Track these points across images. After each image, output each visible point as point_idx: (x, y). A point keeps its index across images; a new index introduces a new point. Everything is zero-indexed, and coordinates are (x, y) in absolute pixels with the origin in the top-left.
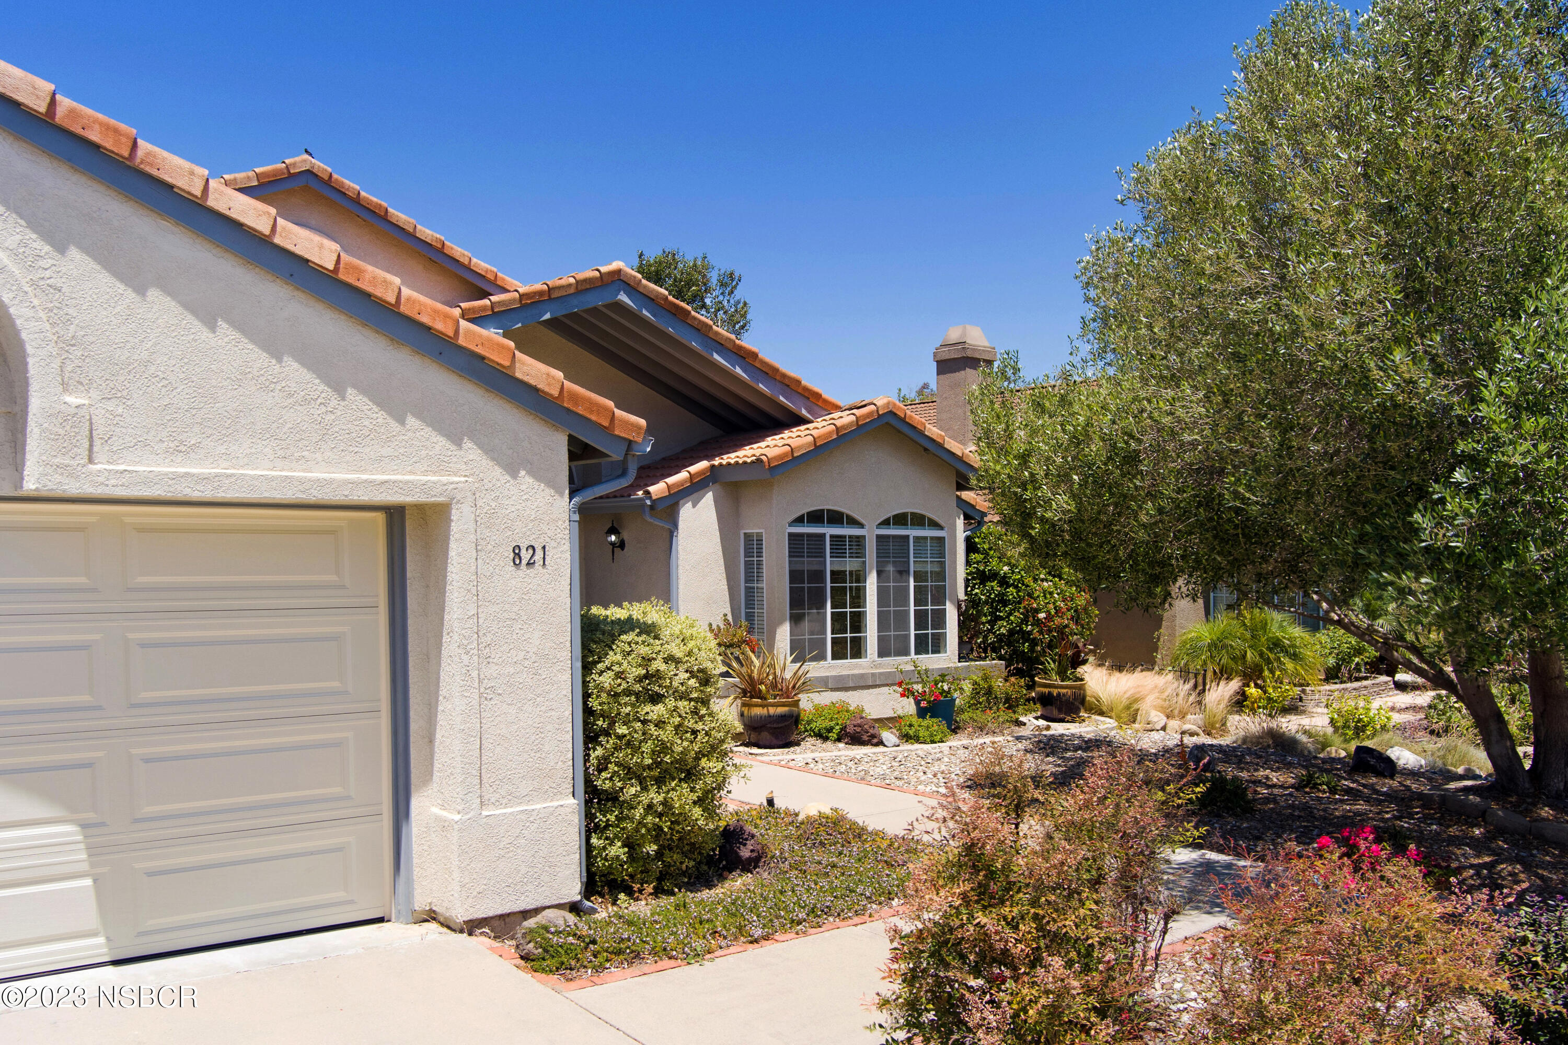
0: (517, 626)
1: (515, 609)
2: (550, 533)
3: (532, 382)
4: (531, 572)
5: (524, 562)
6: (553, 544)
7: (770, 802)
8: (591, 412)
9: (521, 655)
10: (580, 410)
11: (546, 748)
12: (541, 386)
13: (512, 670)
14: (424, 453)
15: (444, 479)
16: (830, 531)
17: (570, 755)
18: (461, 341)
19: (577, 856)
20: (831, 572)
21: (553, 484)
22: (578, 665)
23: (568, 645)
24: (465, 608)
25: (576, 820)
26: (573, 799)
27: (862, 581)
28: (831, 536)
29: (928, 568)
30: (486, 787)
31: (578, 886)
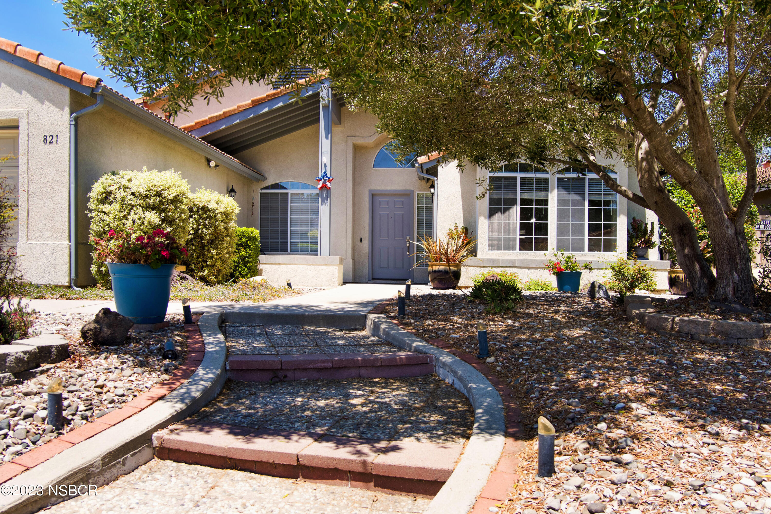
0: (45, 168)
1: (44, 161)
2: (60, 130)
3: (46, 67)
4: (51, 145)
5: (48, 142)
6: (62, 134)
7: (289, 285)
8: (72, 76)
9: (46, 180)
10: (67, 76)
11: (56, 219)
12: (49, 68)
13: (42, 186)
14: (10, 100)
15: (16, 110)
16: (520, 175)
17: (67, 223)
18: (18, 54)
19: (67, 266)
20: (521, 199)
21: (62, 109)
22: (73, 186)
23: (67, 177)
24: (22, 161)
25: (67, 251)
26: (67, 242)
27: (547, 205)
28: (521, 179)
29: (602, 198)
30: (30, 233)
31: (67, 279)
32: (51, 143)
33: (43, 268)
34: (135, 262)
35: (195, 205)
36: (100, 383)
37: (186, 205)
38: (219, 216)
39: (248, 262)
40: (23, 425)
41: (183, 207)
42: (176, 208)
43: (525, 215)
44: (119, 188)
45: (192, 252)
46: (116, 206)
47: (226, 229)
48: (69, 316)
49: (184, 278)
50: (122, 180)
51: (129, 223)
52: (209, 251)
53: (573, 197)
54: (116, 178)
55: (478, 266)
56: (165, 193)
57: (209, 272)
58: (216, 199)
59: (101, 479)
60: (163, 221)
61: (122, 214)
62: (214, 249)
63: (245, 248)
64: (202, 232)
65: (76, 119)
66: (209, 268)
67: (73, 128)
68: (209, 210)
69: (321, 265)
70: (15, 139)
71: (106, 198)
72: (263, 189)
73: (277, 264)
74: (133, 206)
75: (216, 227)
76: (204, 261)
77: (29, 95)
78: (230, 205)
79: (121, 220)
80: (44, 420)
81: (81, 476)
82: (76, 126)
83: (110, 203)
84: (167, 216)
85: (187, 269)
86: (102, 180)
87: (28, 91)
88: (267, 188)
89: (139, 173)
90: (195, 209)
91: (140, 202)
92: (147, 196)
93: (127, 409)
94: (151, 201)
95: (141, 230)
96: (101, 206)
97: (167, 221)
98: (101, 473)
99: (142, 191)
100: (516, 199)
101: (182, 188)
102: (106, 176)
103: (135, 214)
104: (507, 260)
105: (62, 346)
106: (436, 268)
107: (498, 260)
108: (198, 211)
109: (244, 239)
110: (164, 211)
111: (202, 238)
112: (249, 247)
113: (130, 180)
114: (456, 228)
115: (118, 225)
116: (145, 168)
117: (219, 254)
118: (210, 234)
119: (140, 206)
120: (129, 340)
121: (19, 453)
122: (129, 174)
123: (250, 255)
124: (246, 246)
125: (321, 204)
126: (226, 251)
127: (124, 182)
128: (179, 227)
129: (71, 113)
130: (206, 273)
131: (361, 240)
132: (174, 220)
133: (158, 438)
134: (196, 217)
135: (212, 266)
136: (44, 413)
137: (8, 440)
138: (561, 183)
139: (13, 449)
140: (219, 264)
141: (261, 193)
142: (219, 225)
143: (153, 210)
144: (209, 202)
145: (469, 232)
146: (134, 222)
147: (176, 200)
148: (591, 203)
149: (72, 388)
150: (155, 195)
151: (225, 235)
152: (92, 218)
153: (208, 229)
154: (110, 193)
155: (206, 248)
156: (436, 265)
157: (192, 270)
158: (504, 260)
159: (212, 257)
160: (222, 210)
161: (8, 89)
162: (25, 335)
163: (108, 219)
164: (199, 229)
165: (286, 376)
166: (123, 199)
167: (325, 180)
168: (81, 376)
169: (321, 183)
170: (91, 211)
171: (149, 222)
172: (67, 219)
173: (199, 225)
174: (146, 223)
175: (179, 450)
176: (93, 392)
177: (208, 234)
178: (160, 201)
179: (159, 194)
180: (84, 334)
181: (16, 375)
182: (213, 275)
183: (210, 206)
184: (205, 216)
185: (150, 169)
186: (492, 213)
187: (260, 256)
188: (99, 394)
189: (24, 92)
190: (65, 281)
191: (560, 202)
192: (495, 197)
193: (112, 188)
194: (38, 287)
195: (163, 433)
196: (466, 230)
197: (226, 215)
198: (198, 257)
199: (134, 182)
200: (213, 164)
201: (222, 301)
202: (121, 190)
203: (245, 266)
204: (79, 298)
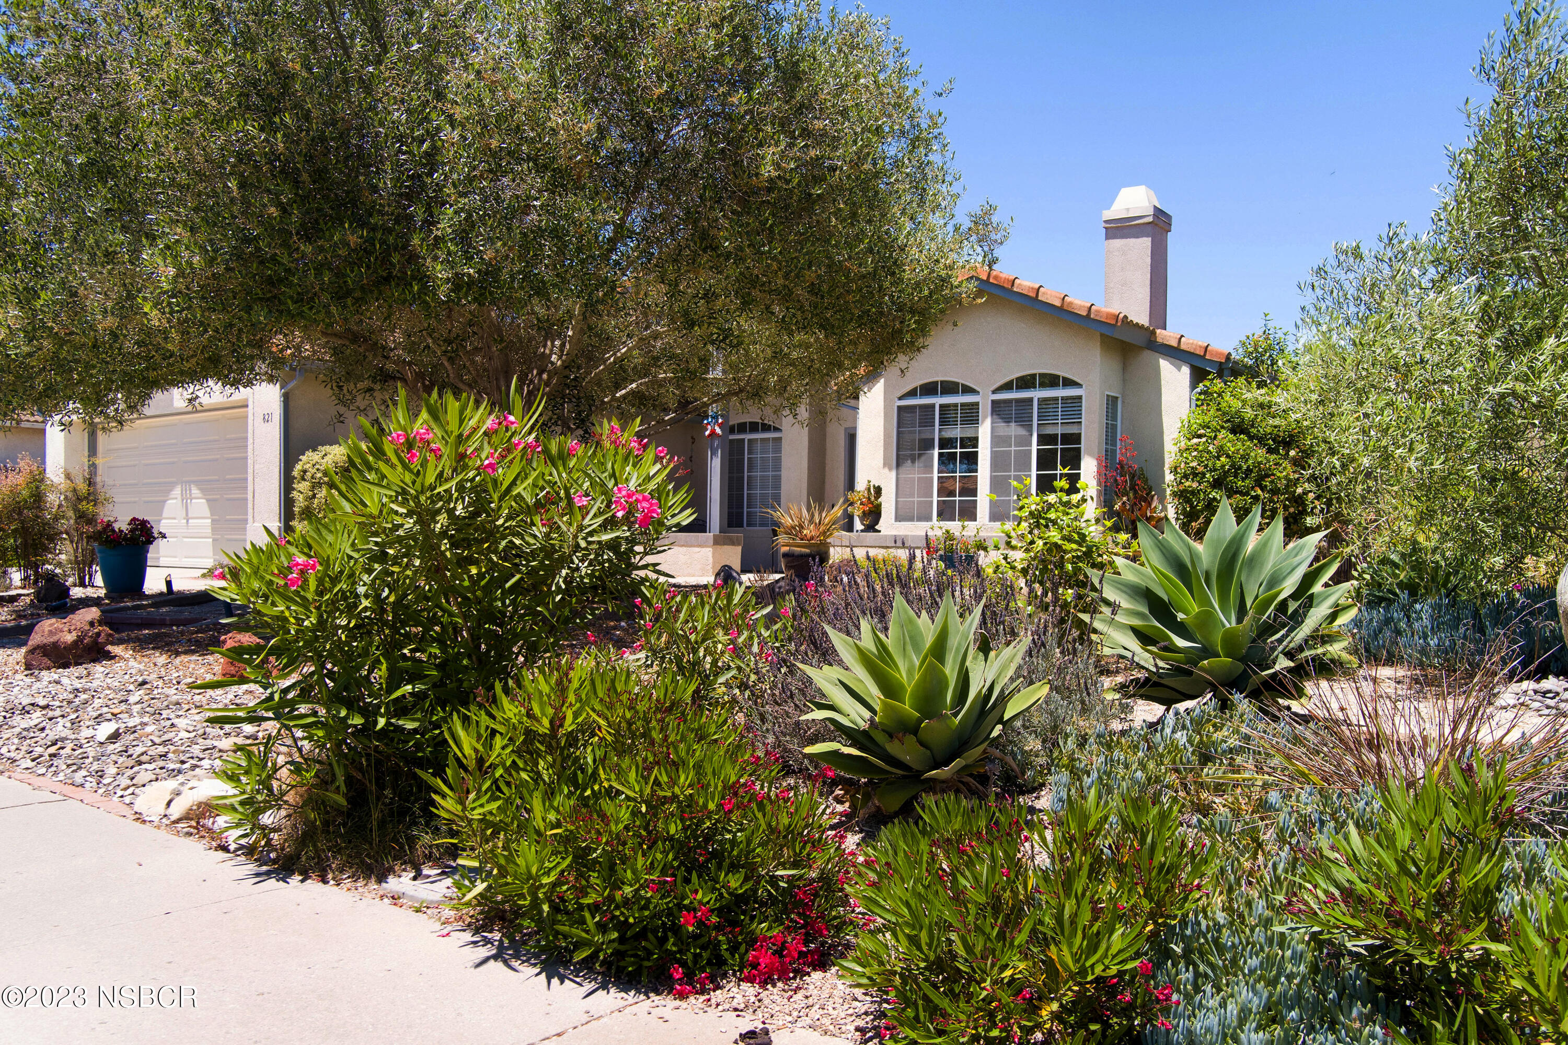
0: (264, 448)
1: (264, 440)
2: (273, 407)
4: (268, 424)
6: (274, 412)
9: (265, 460)
11: (271, 500)
13: (262, 466)
16: (939, 401)
17: (278, 504)
20: (940, 439)
21: (275, 385)
22: (282, 465)
23: (278, 456)
24: (250, 441)
26: (278, 524)
27: (976, 446)
28: (941, 406)
29: (1059, 430)
30: (255, 514)
32: (268, 421)
43: (947, 460)
46: (307, 484)
53: (1014, 430)
65: (286, 395)
67: (282, 403)
71: (303, 476)
82: (286, 402)
100: (933, 439)
129: (281, 390)
138: (998, 408)
148: (1043, 439)
172: (278, 500)
186: (900, 463)
191: (996, 440)
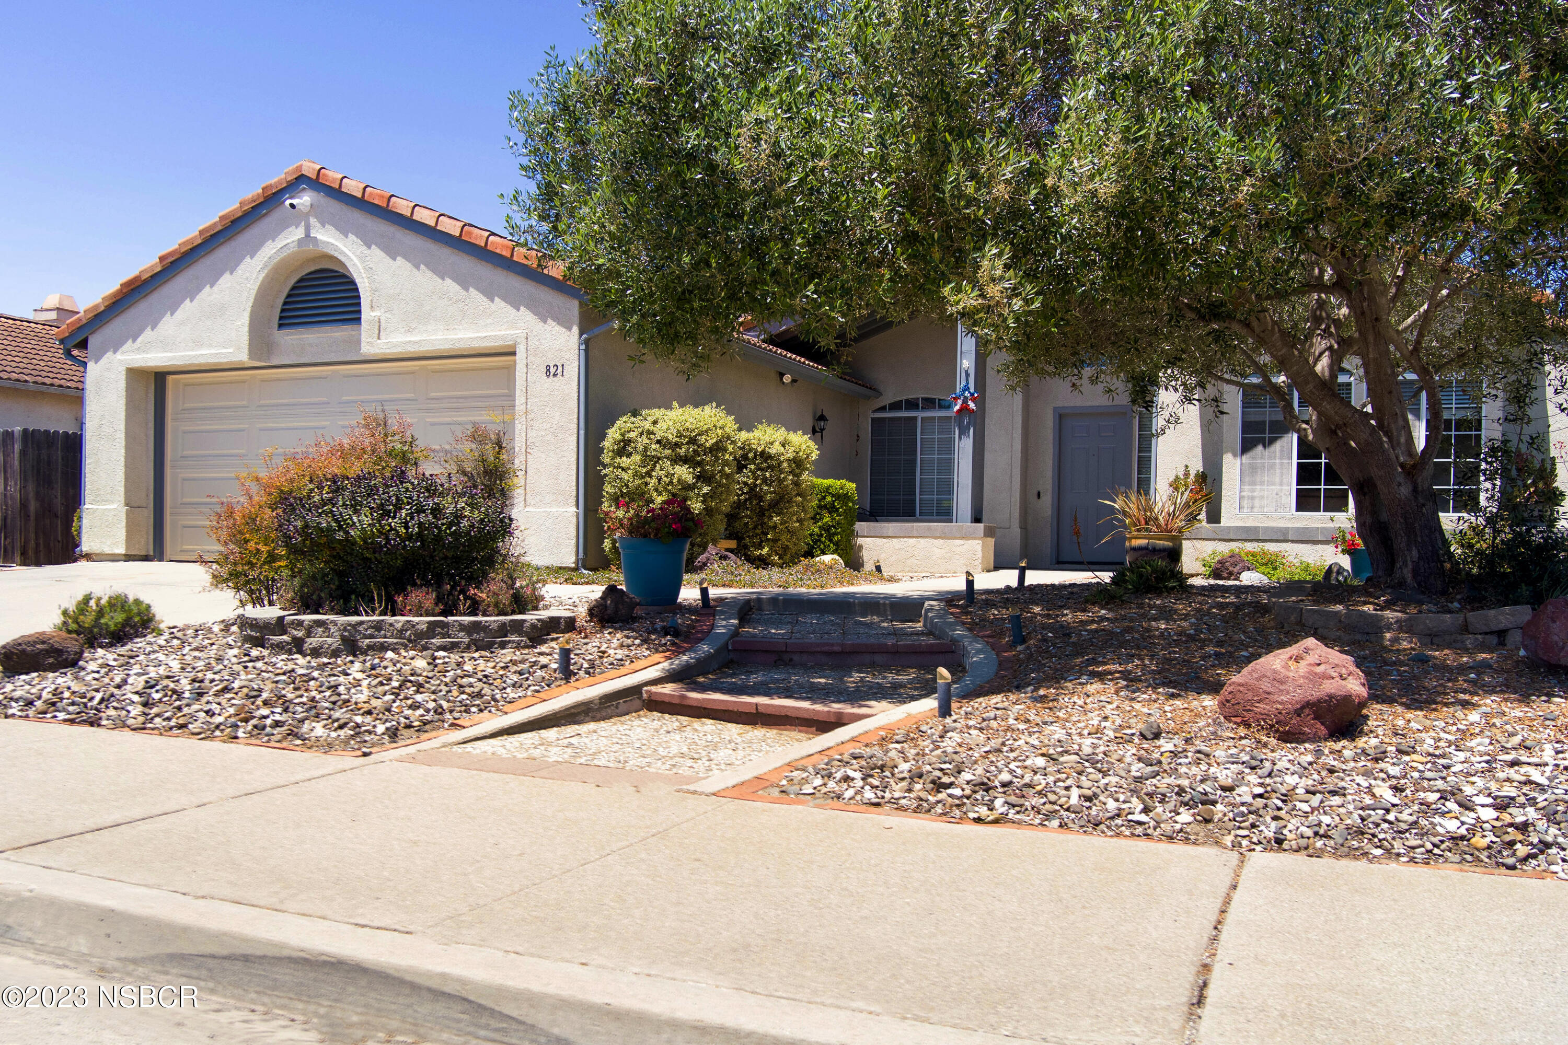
0: (547, 409)
1: (547, 400)
2: (566, 357)
3: (551, 275)
4: (555, 379)
5: (552, 374)
6: (569, 363)
9: (549, 425)
11: (561, 478)
12: (556, 277)
13: (544, 434)
14: (505, 320)
15: (512, 333)
17: (574, 484)
18: (515, 258)
19: (574, 541)
21: (570, 329)
22: (582, 432)
23: (575, 421)
24: (520, 400)
25: (574, 520)
26: (575, 509)
29: (1453, 416)
30: (528, 496)
31: (573, 559)
32: (555, 375)
33: (544, 544)
34: (645, 536)
35: (750, 450)
36: (602, 649)
37: (731, 454)
38: (785, 465)
39: (835, 534)
40: (539, 673)
41: (727, 456)
42: (717, 458)
44: (642, 434)
45: (746, 520)
46: (637, 458)
47: (797, 484)
48: (575, 599)
49: (724, 558)
50: (645, 423)
51: (653, 481)
52: (771, 518)
54: (637, 420)
55: (1220, 540)
56: (702, 439)
57: (771, 549)
58: (781, 439)
59: (599, 715)
60: (698, 478)
61: (644, 470)
62: (778, 514)
63: (830, 513)
64: (761, 489)
65: (587, 342)
66: (771, 543)
67: (582, 353)
68: (770, 457)
69: (956, 538)
70: (510, 370)
71: (624, 447)
72: (874, 412)
73: (884, 537)
74: (659, 459)
75: (781, 481)
76: (763, 533)
77: (528, 312)
78: (803, 447)
79: (643, 477)
80: (555, 670)
81: (583, 708)
82: (586, 351)
83: (629, 455)
84: (703, 471)
85: (738, 545)
86: (619, 423)
87: (528, 307)
88: (883, 409)
89: (668, 412)
90: (751, 455)
91: (668, 452)
92: (677, 445)
93: (623, 671)
94: (682, 451)
95: (669, 491)
96: (618, 460)
97: (704, 478)
98: (599, 710)
99: (670, 437)
101: (727, 430)
102: (624, 419)
103: (662, 469)
104: (1273, 528)
105: (570, 618)
106: (1136, 543)
107: (1256, 529)
108: (755, 458)
109: (829, 499)
110: (699, 464)
111: (761, 499)
112: (837, 510)
113: (655, 423)
114: (1187, 474)
115: (639, 485)
116: (675, 404)
117: (786, 522)
118: (771, 493)
119: (667, 458)
120: (634, 619)
121: (538, 691)
122: (657, 413)
123: (838, 523)
124: (832, 509)
125: (960, 438)
126: (795, 518)
127: (647, 425)
128: (720, 485)
129: (581, 335)
130: (765, 550)
131: (1039, 495)
132: (713, 476)
133: (647, 692)
134: (752, 467)
135: (775, 541)
136: (555, 666)
137: (529, 682)
139: (532, 688)
140: (785, 538)
141: (873, 419)
142: (785, 479)
143: (685, 463)
144: (772, 444)
145: (1209, 480)
146: (659, 481)
147: (718, 448)
149: (578, 652)
150: (687, 443)
151: (794, 493)
152: (606, 475)
153: (770, 485)
154: (630, 441)
155: (767, 514)
156: (1136, 538)
157: (746, 547)
158: (1266, 529)
159: (775, 527)
160: (790, 455)
161: (503, 304)
162: (536, 608)
163: (625, 476)
164: (756, 486)
165: (791, 660)
166: (646, 449)
167: (966, 398)
168: (586, 644)
169: (960, 402)
170: (605, 466)
171: (679, 480)
172: (574, 478)
173: (756, 479)
174: (675, 481)
175: (663, 702)
176: (596, 655)
177: (769, 492)
178: (694, 451)
179: (693, 441)
180: (591, 612)
181: (530, 639)
182: (777, 554)
183: (773, 451)
184: (765, 465)
185: (682, 406)
186: (1247, 447)
187: (858, 524)
188: (601, 657)
189: (522, 308)
190: (569, 560)
192: (1252, 418)
193: (632, 435)
194: (538, 569)
195: (654, 689)
196: (1202, 478)
197: (798, 463)
198: (755, 528)
199: (662, 425)
200: (787, 379)
201: (765, 587)
202: (644, 437)
203: (831, 541)
204: (587, 583)
